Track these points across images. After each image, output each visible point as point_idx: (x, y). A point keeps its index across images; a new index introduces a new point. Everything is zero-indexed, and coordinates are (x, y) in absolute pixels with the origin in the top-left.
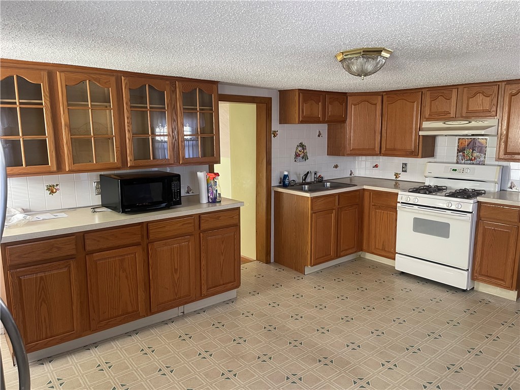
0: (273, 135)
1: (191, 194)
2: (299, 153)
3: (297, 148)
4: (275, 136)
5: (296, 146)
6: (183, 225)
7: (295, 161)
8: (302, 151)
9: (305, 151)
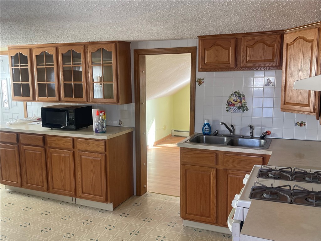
0: (197, 83)
1: (121, 126)
2: (234, 102)
3: (230, 97)
4: (200, 84)
5: (229, 95)
7: (227, 110)
8: (239, 100)
9: (243, 101)
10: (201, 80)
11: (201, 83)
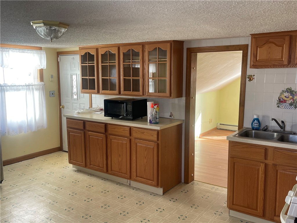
0: (247, 79)
1: (172, 118)
2: (286, 99)
3: (282, 93)
4: (250, 80)
5: (280, 91)
6: (124, 130)
7: (278, 107)
8: (291, 97)
9: (295, 98)
10: (252, 77)
11: (252, 79)
